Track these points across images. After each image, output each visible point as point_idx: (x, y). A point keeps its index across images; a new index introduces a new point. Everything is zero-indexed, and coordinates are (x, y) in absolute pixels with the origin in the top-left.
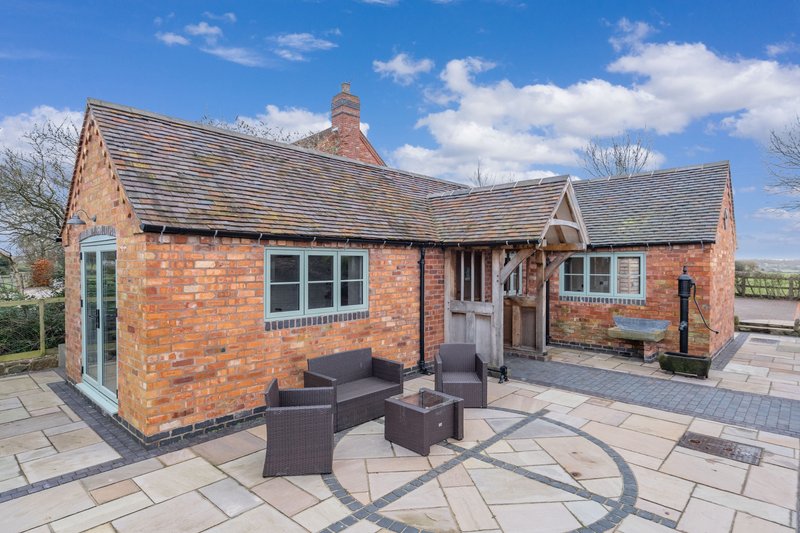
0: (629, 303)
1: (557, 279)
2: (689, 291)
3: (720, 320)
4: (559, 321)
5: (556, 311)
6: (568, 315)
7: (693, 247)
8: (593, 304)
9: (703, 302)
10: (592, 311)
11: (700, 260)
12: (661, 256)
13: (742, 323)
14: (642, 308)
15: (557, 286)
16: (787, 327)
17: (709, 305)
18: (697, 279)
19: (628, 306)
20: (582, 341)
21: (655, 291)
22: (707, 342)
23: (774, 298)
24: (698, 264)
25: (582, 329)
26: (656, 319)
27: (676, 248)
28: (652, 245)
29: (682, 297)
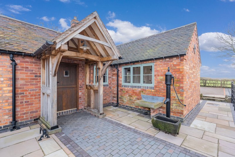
0: (147, 88)
1: (121, 78)
2: (171, 81)
3: (191, 96)
4: (122, 96)
5: (121, 92)
6: (125, 93)
7: (175, 58)
8: (134, 89)
9: (180, 87)
10: (134, 92)
11: (179, 65)
12: (161, 64)
13: (204, 96)
14: (153, 90)
15: (121, 81)
16: (222, 98)
17: (183, 89)
18: (177, 75)
19: (147, 90)
20: (130, 106)
21: (158, 82)
22: (182, 109)
23: (216, 87)
24: (177, 67)
25: (130, 100)
26: (159, 96)
27: (167, 59)
28: (156, 59)
29: (167, 85)
